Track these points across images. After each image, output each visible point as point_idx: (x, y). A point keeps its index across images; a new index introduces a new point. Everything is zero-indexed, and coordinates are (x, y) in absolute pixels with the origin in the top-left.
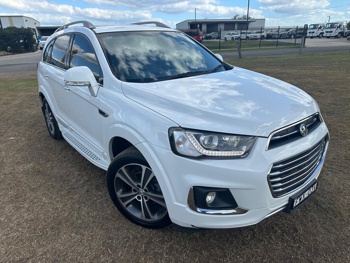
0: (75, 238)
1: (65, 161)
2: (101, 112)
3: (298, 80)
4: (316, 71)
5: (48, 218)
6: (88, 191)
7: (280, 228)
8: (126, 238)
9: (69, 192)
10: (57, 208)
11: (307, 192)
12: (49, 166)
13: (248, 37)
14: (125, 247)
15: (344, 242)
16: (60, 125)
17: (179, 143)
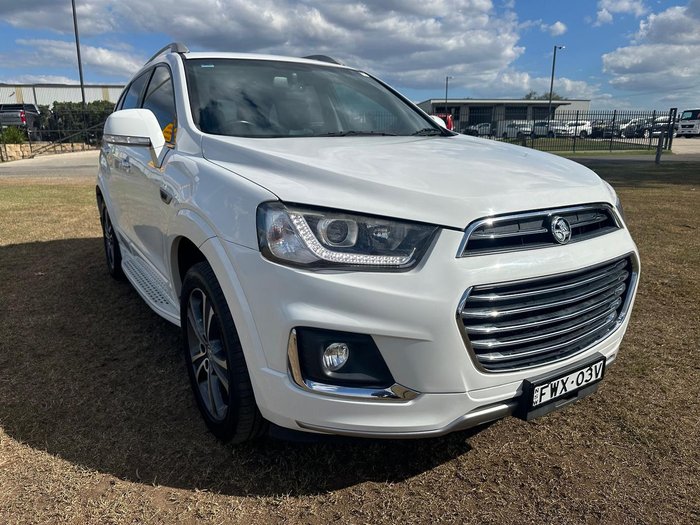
0: (78, 443)
1: (119, 315)
2: (164, 196)
3: (641, 205)
4: (685, 192)
5: (44, 406)
6: (139, 366)
7: (523, 466)
8: (179, 452)
9: (103, 365)
10: (69, 390)
11: (573, 377)
12: (86, 320)
13: (551, 132)
14: (171, 469)
15: (669, 506)
16: (122, 248)
17: (276, 236)
